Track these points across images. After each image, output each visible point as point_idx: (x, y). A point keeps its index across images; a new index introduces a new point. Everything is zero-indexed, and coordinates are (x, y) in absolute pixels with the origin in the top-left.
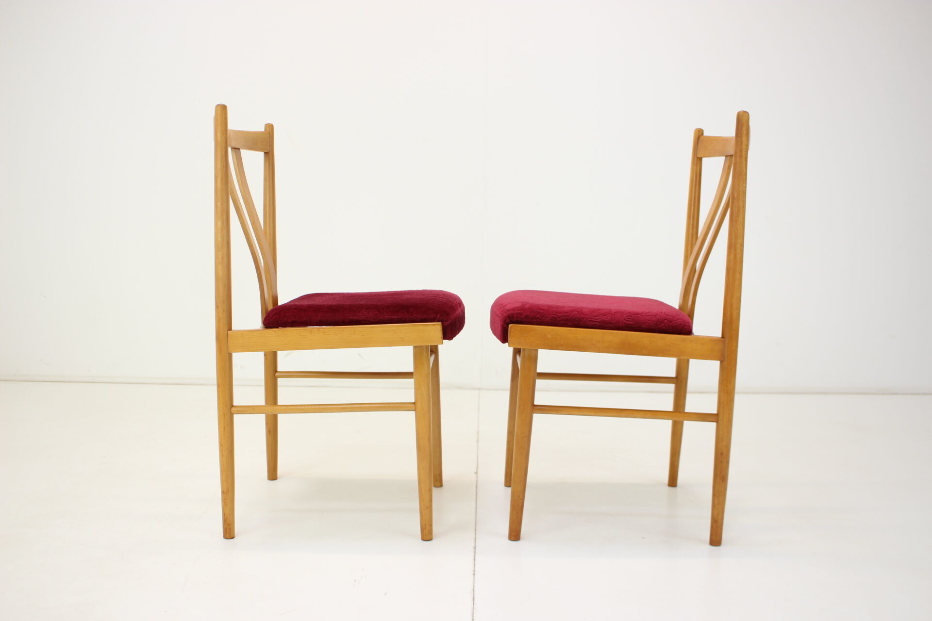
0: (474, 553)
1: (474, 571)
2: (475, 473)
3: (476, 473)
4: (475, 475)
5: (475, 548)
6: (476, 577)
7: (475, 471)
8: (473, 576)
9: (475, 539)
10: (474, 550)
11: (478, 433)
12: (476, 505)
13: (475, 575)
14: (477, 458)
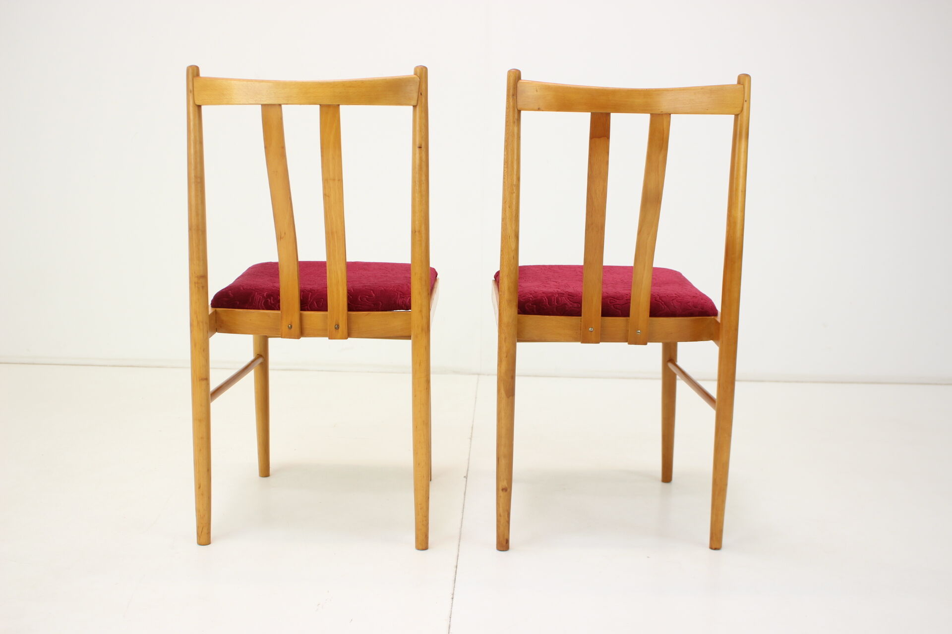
0: (455, 573)
1: (453, 594)
2: (465, 477)
4: (465, 479)
5: (457, 567)
6: (454, 601)
7: (465, 475)
8: (451, 600)
9: (458, 556)
10: (455, 569)
11: (472, 428)
14: (469, 459)
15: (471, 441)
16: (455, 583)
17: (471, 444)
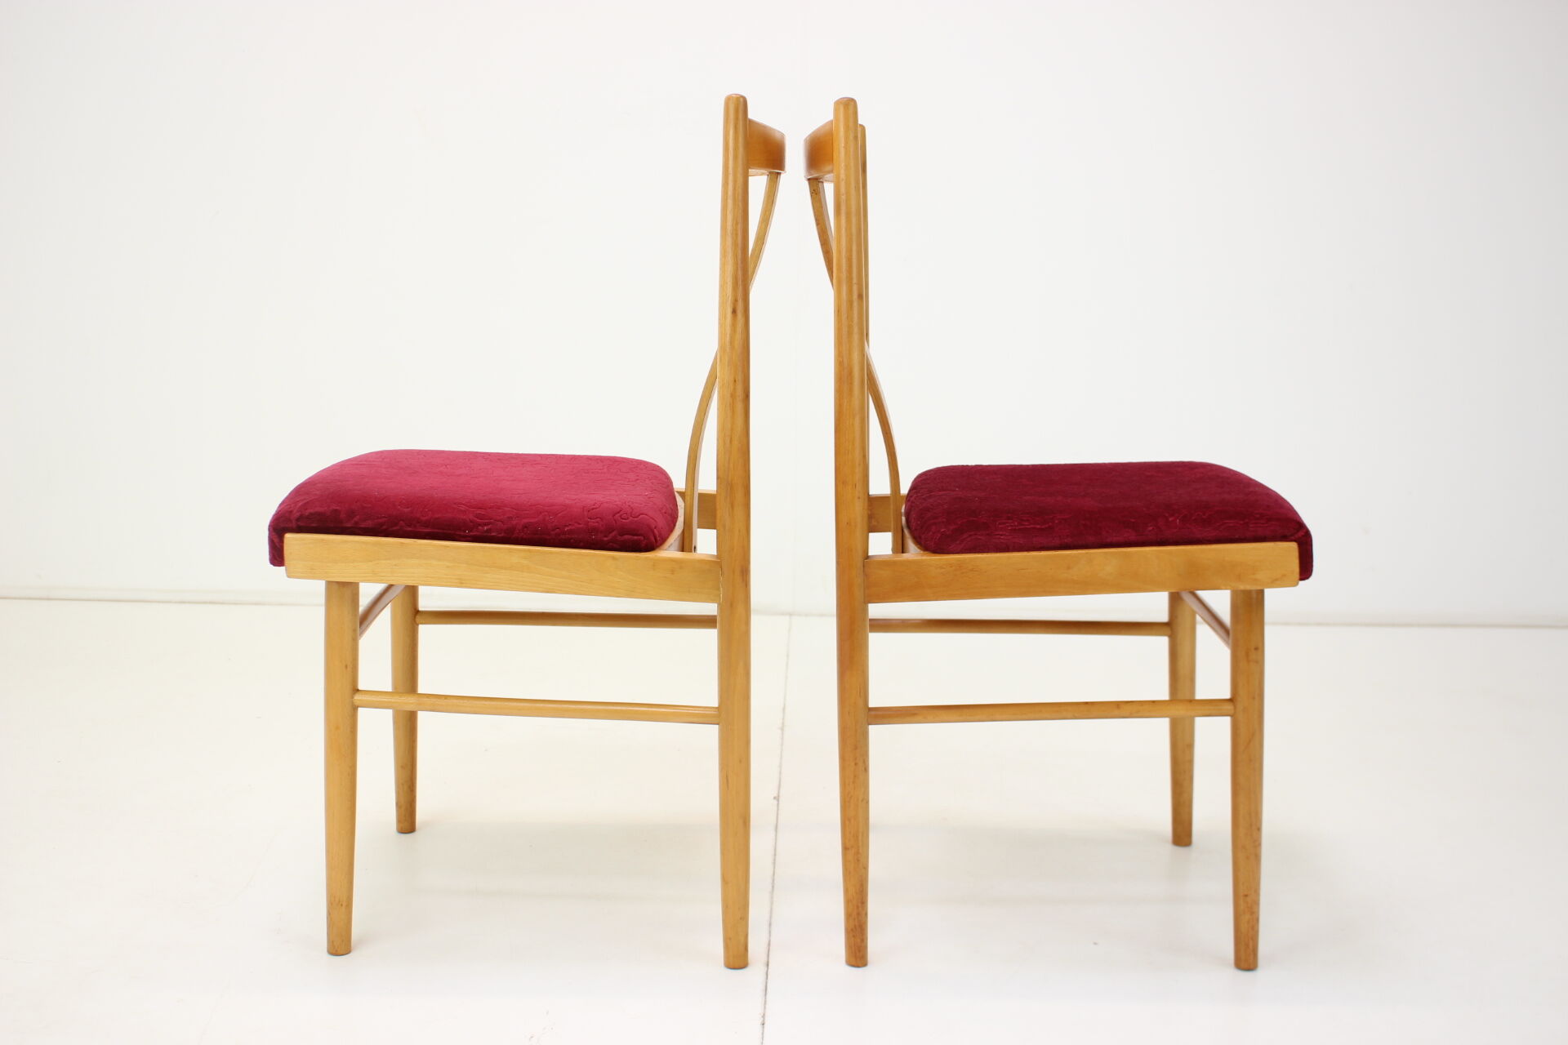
1: (764, 1016)
2: (775, 798)
3: (777, 798)
4: (775, 802)
7: (776, 795)
8: (760, 1027)
11: (784, 709)
12: (774, 868)
13: (765, 1025)
14: (781, 767)
15: (783, 734)
16: (766, 995)
17: (782, 739)
